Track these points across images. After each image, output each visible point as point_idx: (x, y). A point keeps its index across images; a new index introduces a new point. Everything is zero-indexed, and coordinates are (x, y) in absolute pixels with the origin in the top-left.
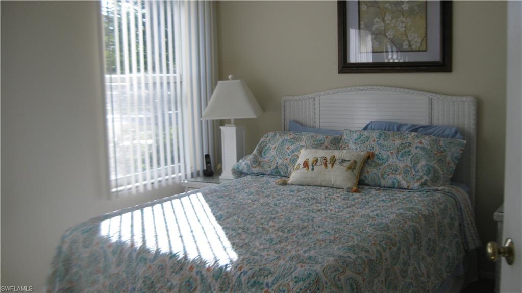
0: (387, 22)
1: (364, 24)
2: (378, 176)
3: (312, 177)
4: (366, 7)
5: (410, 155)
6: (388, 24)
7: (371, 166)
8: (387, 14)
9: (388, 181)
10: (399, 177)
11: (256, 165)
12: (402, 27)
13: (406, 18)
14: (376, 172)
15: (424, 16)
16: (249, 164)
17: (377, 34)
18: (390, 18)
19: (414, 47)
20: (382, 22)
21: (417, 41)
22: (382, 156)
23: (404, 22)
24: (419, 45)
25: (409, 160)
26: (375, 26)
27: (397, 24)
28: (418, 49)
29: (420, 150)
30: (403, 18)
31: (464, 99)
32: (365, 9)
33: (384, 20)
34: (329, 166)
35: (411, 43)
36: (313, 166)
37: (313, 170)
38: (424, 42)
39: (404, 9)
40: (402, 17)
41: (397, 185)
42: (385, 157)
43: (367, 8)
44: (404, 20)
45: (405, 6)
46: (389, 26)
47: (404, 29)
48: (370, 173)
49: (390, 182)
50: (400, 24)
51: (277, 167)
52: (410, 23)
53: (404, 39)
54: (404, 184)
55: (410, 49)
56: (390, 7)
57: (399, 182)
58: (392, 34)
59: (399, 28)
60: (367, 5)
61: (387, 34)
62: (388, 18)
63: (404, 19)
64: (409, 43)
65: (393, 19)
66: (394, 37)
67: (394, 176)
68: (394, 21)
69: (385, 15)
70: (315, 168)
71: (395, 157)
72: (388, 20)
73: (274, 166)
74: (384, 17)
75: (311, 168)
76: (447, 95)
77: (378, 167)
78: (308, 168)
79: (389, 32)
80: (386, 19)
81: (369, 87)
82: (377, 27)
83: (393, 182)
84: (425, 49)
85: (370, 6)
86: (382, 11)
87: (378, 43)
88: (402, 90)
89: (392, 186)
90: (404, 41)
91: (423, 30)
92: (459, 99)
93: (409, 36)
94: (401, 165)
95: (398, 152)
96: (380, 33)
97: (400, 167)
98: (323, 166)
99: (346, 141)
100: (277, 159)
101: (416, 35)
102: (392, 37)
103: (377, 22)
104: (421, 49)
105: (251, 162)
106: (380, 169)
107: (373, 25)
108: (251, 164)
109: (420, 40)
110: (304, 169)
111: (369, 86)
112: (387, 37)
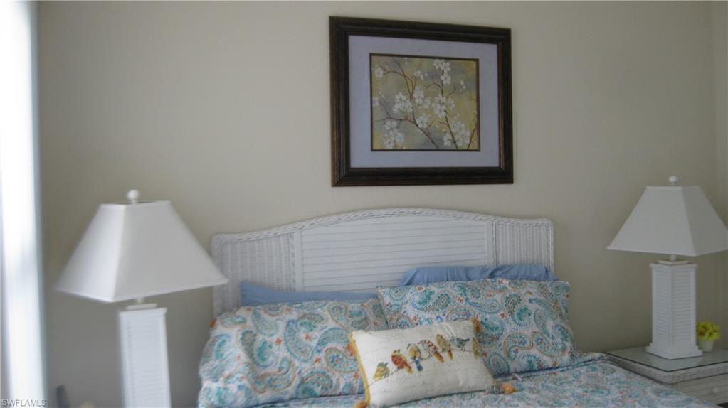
0: (417, 101)
1: (379, 102)
2: (501, 356)
3: (424, 383)
4: (382, 72)
5: (530, 314)
6: (419, 105)
7: (485, 343)
8: (417, 88)
9: (519, 362)
10: (535, 352)
11: (262, 386)
12: (440, 111)
13: (447, 98)
14: (497, 351)
15: (474, 96)
16: (250, 387)
17: (401, 120)
18: (422, 96)
19: (460, 145)
20: (408, 101)
21: (464, 135)
22: (493, 324)
23: (443, 104)
24: (468, 142)
25: (533, 322)
26: (397, 106)
27: (433, 105)
28: (466, 148)
29: (537, 305)
30: (443, 96)
31: (540, 222)
32: (381, 76)
33: (411, 98)
34: (445, 355)
35: (456, 138)
36: (417, 362)
37: (420, 368)
38: (475, 136)
39: (444, 83)
40: (440, 95)
41: (537, 365)
42: (496, 323)
43: (384, 74)
44: (444, 100)
45: (446, 79)
46: (420, 108)
47: (444, 114)
48: (488, 355)
49: (525, 362)
50: (439, 107)
51: (303, 381)
52: (453, 106)
53: (444, 130)
54: (548, 361)
55: (455, 148)
56: (422, 77)
57: (538, 361)
58: (425, 121)
59: (437, 112)
60: (385, 70)
61: (417, 121)
62: (419, 94)
63: (444, 98)
64: (453, 137)
65: (426, 96)
66: (430, 126)
67: (526, 352)
68: (428, 101)
69: (414, 88)
70: (422, 363)
71: (510, 320)
72: (419, 97)
73: (297, 381)
74: (413, 93)
75: (414, 366)
76: (515, 217)
77: (495, 342)
78: (410, 368)
79: (421, 117)
80: (415, 96)
81: (395, 210)
82: (401, 109)
83: (530, 362)
84: (476, 148)
85: (389, 72)
86: (409, 81)
87: (403, 136)
88: (451, 213)
89: (528, 369)
90: (445, 133)
91: (473, 118)
92: (533, 222)
93: (451, 126)
94: (527, 332)
95: (511, 312)
96: (407, 119)
97: (526, 336)
98: (435, 359)
99: (394, 308)
100: (297, 363)
101: (463, 125)
102: (425, 126)
103: (401, 99)
104: (470, 148)
105: (249, 380)
106: (500, 345)
107: (395, 103)
108: (252, 385)
109: (468, 134)
110: (401, 370)
111: (395, 207)
112: (417, 126)
